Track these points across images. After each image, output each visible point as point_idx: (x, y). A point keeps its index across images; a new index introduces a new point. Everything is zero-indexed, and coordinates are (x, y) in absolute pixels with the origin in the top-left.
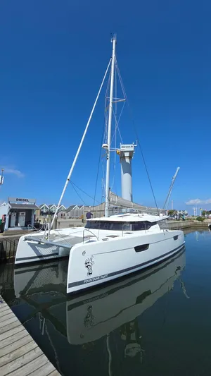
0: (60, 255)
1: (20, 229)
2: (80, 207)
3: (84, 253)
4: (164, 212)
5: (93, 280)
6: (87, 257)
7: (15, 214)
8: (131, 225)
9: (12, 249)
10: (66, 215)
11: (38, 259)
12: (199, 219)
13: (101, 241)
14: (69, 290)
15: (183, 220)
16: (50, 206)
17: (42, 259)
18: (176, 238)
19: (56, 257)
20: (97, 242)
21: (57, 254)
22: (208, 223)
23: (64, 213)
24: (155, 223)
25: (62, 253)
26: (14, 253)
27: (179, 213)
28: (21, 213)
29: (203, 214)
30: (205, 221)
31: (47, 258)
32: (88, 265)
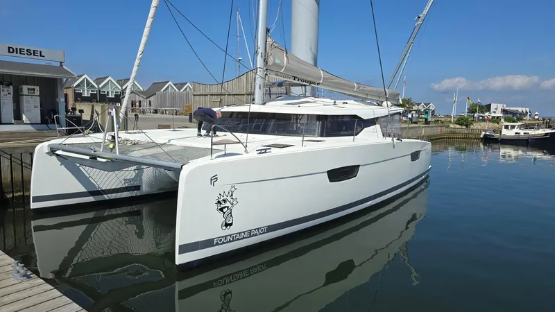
0: (145, 189)
1: (30, 128)
2: (180, 86)
3: (214, 179)
4: (393, 98)
5: (234, 238)
6: (222, 188)
7: (11, 89)
8: (319, 124)
9: (18, 176)
10: (145, 104)
11: (91, 199)
12: (461, 121)
13: (254, 154)
14: (180, 259)
15: (427, 122)
16: (99, 81)
17: (99, 198)
18: (415, 156)
19: (135, 193)
20: (245, 156)
21: (138, 188)
22: (481, 131)
23: (137, 98)
24: (372, 122)
25: (151, 185)
26: (25, 184)
27: (415, 108)
28: (25, 88)
29: (472, 111)
30: (476, 126)
31: (113, 196)
32: (223, 206)
